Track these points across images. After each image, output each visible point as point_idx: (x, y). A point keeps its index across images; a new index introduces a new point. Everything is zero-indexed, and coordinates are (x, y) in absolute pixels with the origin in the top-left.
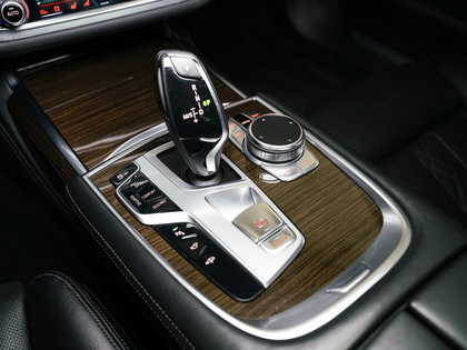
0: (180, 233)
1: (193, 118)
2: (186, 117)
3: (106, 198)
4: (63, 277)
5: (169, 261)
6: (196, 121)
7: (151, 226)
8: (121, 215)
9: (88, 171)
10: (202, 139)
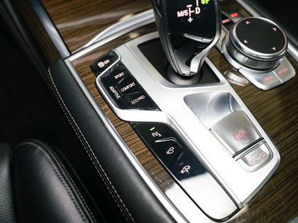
0: (157, 134)
1: (188, 17)
2: (180, 14)
3: (86, 86)
4: (44, 148)
5: (143, 165)
6: (190, 20)
7: (129, 122)
8: (100, 107)
9: (71, 55)
10: (186, 35)
